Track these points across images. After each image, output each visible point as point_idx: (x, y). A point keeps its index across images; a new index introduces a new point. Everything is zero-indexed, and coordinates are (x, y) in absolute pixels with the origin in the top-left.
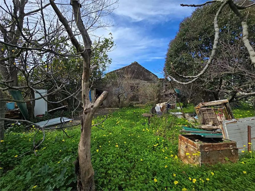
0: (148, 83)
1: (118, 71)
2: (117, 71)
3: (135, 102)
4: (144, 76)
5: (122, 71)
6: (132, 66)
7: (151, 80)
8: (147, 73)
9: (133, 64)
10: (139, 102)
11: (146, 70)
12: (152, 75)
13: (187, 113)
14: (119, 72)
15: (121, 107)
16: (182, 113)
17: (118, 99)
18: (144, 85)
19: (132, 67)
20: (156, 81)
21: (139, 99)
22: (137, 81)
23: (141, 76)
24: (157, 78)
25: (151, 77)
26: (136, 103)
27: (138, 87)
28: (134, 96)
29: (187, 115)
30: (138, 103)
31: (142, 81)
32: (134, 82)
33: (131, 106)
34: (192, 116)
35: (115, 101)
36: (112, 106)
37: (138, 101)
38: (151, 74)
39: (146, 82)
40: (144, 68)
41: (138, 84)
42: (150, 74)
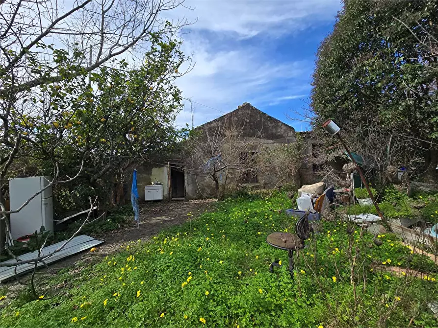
0: (275, 144)
1: (212, 125)
2: (209, 125)
3: (250, 185)
4: (266, 130)
5: (220, 124)
6: (240, 112)
7: (281, 136)
8: (272, 123)
9: (240, 108)
10: (258, 184)
11: (269, 117)
12: (283, 126)
13: (396, 218)
14: (214, 127)
15: (223, 198)
16: (379, 218)
17: (215, 182)
18: (267, 148)
19: (240, 115)
20: (291, 138)
21: (259, 178)
22: (252, 141)
23: (259, 130)
24: (294, 132)
25: (281, 130)
26: (253, 187)
27: (253, 153)
28: (247, 174)
29: (396, 224)
30: (257, 187)
31: (263, 141)
32: (244, 144)
33: (243, 196)
34: (410, 227)
35: (209, 186)
36: (205, 195)
37: (257, 182)
38: (280, 124)
39: (272, 141)
40: (265, 114)
41: (254, 147)
42: (278, 126)
